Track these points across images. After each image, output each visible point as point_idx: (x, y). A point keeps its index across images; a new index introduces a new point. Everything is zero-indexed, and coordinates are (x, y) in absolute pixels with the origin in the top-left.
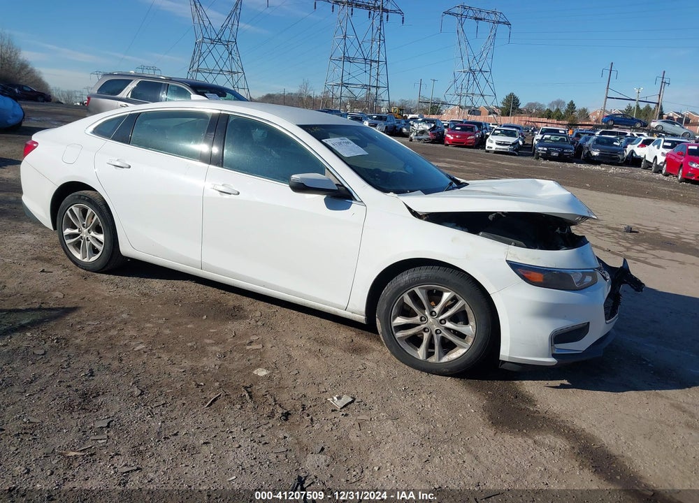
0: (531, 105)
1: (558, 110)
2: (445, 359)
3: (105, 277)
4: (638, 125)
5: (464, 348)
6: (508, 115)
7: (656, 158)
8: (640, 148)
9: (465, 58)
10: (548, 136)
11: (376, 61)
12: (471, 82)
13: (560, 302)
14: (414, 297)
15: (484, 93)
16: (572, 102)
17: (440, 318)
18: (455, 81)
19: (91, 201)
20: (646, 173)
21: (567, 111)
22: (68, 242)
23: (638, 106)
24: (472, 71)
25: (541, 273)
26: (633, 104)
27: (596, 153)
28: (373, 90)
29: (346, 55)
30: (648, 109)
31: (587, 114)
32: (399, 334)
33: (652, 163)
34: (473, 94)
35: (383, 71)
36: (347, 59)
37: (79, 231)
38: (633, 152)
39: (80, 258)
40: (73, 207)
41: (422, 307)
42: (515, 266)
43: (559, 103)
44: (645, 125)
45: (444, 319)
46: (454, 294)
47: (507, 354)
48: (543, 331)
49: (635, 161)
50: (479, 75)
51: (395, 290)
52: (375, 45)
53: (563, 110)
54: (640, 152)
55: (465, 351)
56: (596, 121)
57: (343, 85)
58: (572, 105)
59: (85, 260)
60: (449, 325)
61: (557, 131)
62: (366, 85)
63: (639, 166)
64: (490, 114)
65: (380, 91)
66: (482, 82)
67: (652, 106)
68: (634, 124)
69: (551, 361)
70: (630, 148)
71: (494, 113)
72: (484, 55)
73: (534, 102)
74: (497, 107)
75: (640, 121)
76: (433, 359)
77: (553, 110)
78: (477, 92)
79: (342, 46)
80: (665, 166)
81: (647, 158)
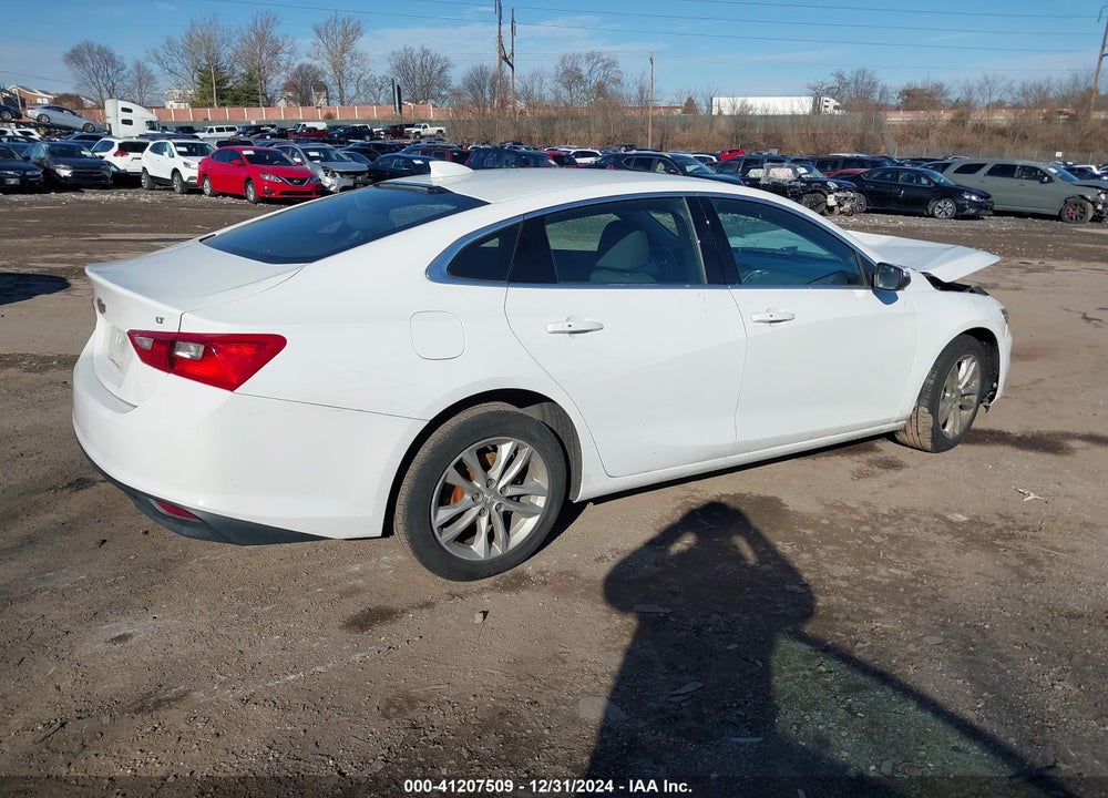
7: (174, 171)
8: (119, 158)
20: (164, 196)
22: (444, 539)
27: (65, 173)
33: (173, 180)
37: (474, 500)
63: (140, 186)
80: (207, 183)
81: (152, 172)
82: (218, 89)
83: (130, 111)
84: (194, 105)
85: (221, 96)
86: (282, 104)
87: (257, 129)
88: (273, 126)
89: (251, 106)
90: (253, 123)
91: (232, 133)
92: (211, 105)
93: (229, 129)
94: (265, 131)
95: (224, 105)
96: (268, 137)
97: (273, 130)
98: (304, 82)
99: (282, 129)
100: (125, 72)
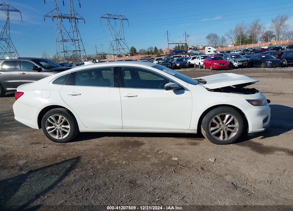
0: (141, 50)
1: (151, 51)
2: (230, 138)
3: (72, 143)
4: (184, 53)
5: (236, 132)
6: (133, 56)
7: (200, 63)
8: (192, 61)
9: (113, 35)
10: (161, 61)
11: (77, 40)
12: (118, 44)
13: (263, 110)
14: (216, 119)
15: (124, 48)
16: (156, 47)
17: (226, 124)
18: (111, 44)
19: (61, 113)
20: (197, 69)
21: (155, 51)
22: (49, 132)
23: (179, 45)
24: (117, 40)
25: (256, 101)
26: (177, 45)
27: (178, 65)
28: (78, 52)
29: (63, 39)
30: (182, 46)
31: (162, 51)
32: (213, 133)
33: (199, 65)
34: (119, 49)
35: (81, 44)
36: (65, 41)
37: (55, 126)
38: (189, 62)
39: (57, 138)
40: (51, 117)
41: (219, 122)
42: (249, 101)
43: (151, 48)
44: (186, 52)
45: (227, 125)
46: (230, 115)
47: (251, 131)
48: (260, 120)
49: (192, 66)
50: (120, 41)
51: (209, 118)
52: (75, 34)
53: (153, 50)
54: (192, 62)
55: (236, 133)
56: (166, 53)
57: (65, 52)
58: (156, 48)
59: (60, 138)
60: (229, 126)
61: (162, 59)
62: (75, 51)
63: (194, 67)
64: (126, 56)
65: (81, 52)
66: (122, 44)
67: (184, 45)
68: (183, 52)
69: (263, 129)
70: (189, 61)
71: (128, 55)
72: (121, 33)
73: (142, 49)
74: (128, 53)
75: (184, 51)
76: (226, 139)
77: (150, 51)
78: (121, 48)
79: (61, 35)
80: (204, 65)
81: (196, 64)
82: (242, 40)
83: (210, 49)
84: (235, 45)
85: (242, 42)
86: (259, 42)
87: (247, 50)
88: (251, 49)
89: (250, 44)
90: (247, 48)
91: (240, 52)
92: (239, 45)
93: (239, 51)
94: (249, 50)
95: (243, 44)
96: (249, 52)
97: (251, 50)
98: (267, 36)
99: (254, 49)
100: (219, 39)
